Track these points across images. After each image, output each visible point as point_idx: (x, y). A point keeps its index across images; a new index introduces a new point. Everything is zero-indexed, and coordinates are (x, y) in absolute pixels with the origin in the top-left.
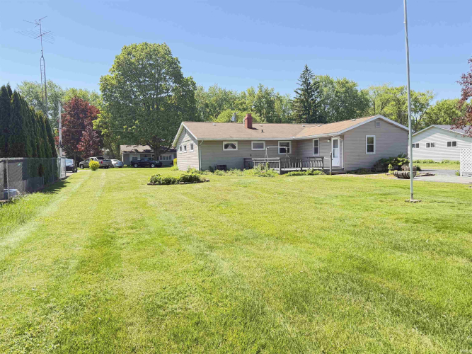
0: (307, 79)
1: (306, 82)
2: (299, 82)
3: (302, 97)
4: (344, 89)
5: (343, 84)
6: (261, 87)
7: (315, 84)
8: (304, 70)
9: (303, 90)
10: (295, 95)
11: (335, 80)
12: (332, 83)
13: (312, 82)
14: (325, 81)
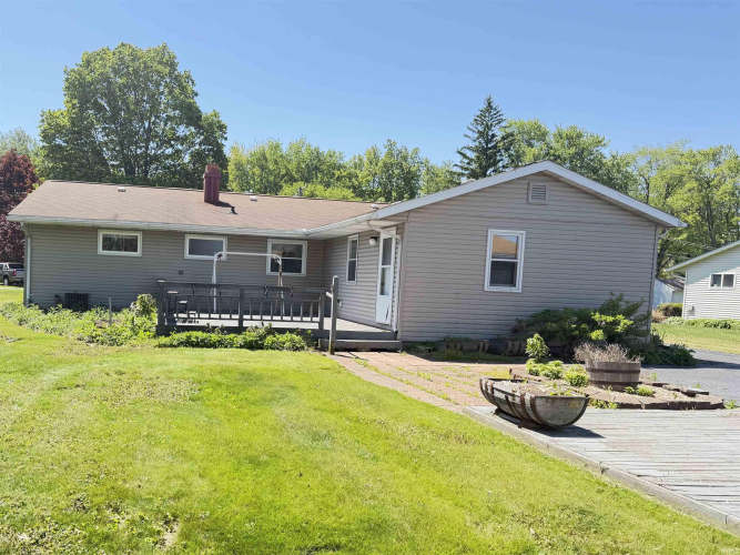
0: (488, 127)
1: (485, 135)
2: (470, 134)
3: (474, 166)
4: (572, 150)
5: (569, 138)
6: (391, 145)
7: (503, 138)
8: (483, 106)
9: (475, 150)
10: (458, 159)
11: (551, 130)
12: (543, 136)
13: (498, 132)
14: (529, 133)
